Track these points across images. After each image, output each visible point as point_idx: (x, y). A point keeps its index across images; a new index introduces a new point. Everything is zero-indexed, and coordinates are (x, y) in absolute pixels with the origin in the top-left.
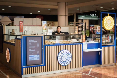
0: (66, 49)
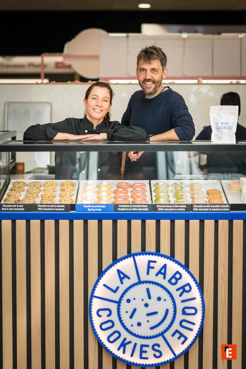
0: (165, 249)
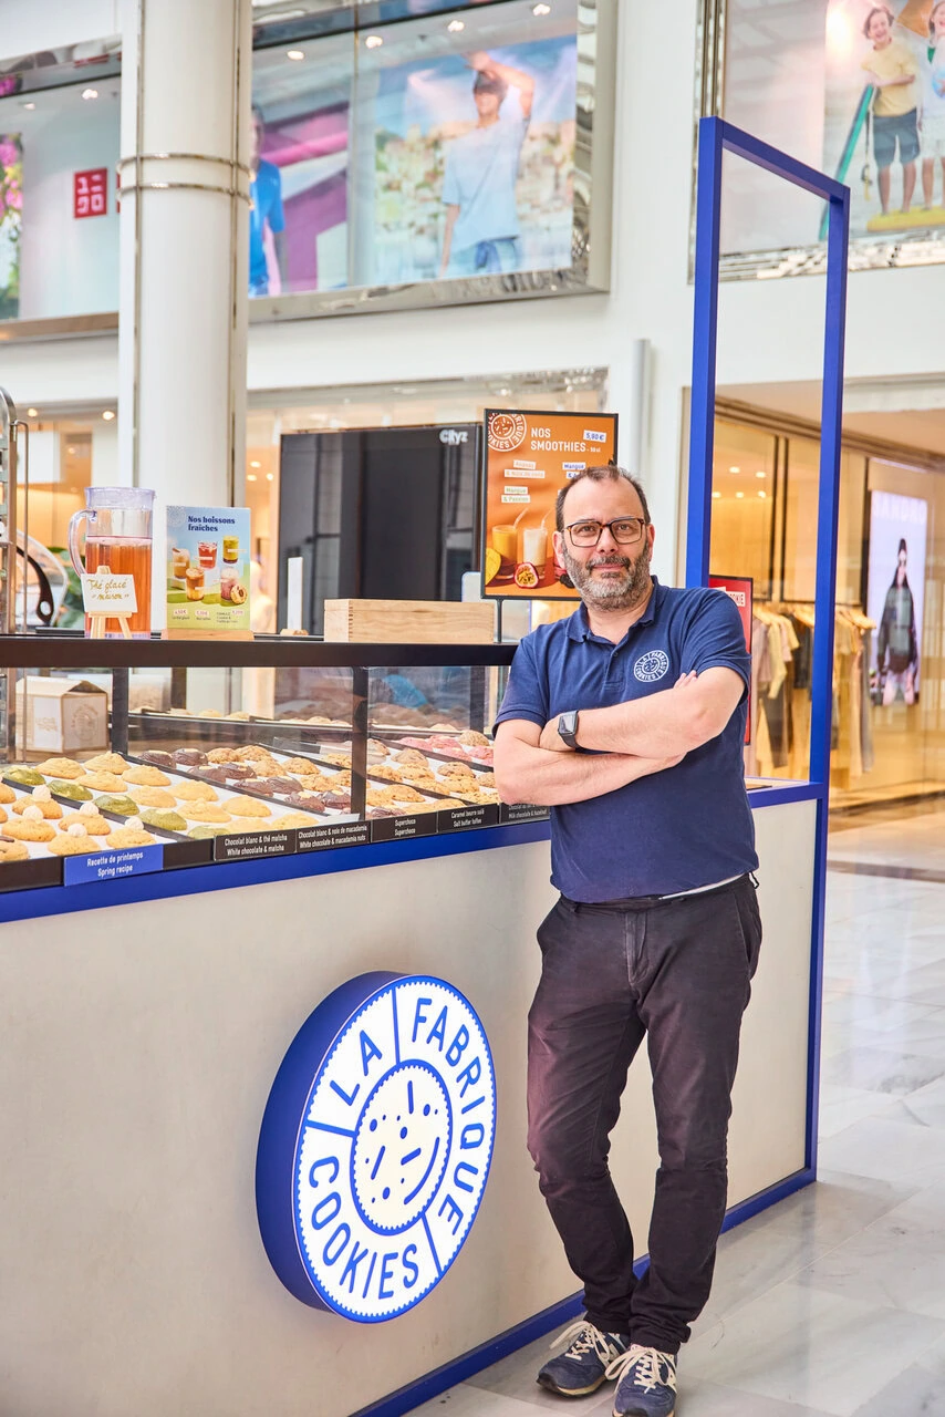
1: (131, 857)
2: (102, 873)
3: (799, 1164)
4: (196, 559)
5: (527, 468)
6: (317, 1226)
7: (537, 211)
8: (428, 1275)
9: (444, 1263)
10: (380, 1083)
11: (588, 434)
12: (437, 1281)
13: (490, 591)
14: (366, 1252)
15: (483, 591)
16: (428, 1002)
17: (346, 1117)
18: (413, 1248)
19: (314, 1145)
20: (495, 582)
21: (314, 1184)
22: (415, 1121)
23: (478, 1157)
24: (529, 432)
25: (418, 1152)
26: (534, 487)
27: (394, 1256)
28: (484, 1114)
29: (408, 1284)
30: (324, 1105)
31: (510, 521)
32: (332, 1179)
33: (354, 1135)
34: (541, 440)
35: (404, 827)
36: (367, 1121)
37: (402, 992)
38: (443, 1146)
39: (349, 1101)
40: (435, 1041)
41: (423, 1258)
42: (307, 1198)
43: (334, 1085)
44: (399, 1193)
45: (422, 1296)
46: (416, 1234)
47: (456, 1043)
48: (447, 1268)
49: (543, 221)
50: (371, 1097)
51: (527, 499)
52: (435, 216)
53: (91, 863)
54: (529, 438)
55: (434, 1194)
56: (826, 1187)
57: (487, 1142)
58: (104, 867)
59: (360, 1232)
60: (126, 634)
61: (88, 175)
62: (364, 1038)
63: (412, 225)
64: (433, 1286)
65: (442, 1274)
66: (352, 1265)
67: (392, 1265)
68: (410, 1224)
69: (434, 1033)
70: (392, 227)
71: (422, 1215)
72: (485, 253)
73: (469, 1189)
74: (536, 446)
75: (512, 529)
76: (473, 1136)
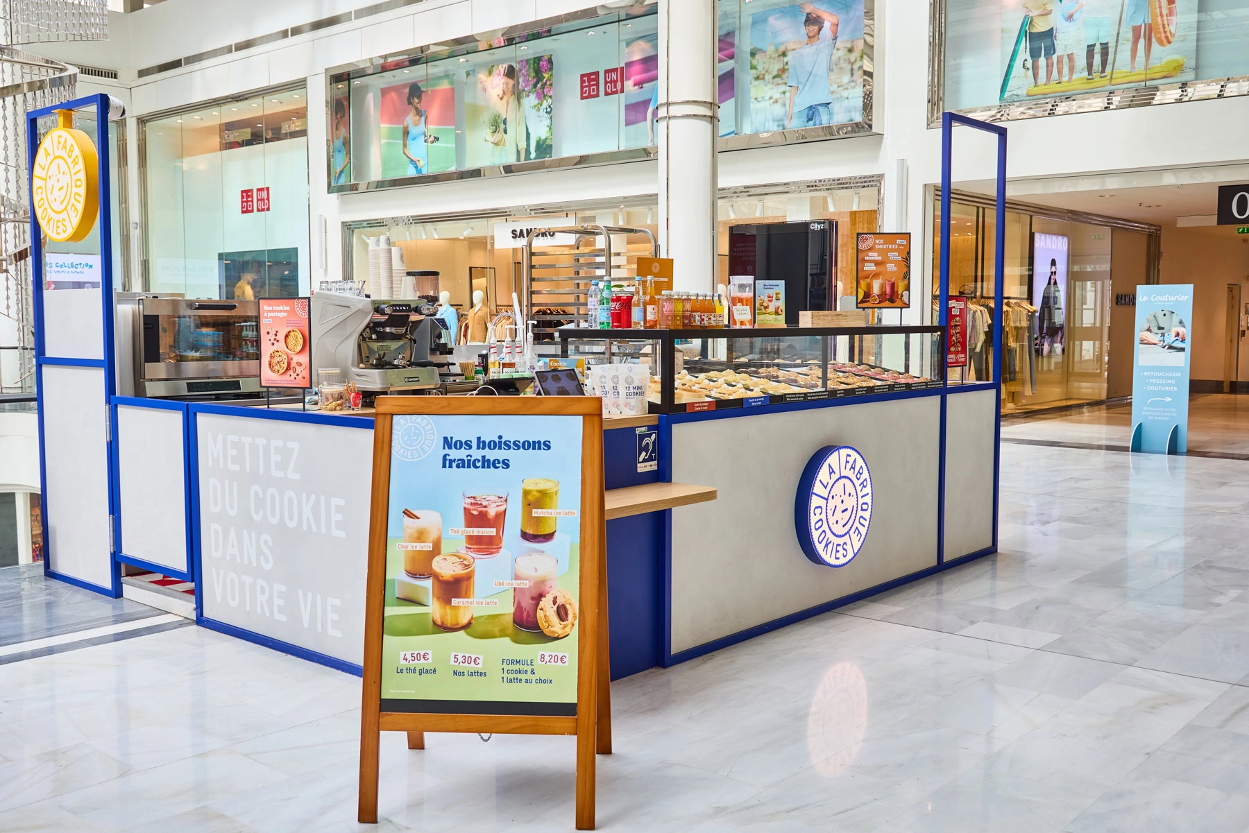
1: (760, 399)
2: (753, 404)
3: (989, 544)
4: (766, 299)
5: (874, 256)
6: (816, 529)
7: (840, 89)
8: (850, 555)
9: (856, 551)
10: (835, 483)
11: (898, 241)
12: (854, 557)
13: (859, 305)
14: (831, 542)
15: (857, 305)
16: (850, 456)
17: (824, 493)
18: (845, 543)
19: (815, 501)
20: (862, 302)
21: (815, 515)
22: (846, 498)
23: (867, 515)
24: (875, 241)
25: (846, 510)
26: (877, 263)
27: (839, 545)
28: (868, 499)
29: (845, 556)
30: (817, 488)
31: (868, 278)
32: (820, 514)
33: (827, 499)
34: (879, 244)
35: (840, 393)
36: (831, 495)
37: (841, 451)
38: (855, 509)
39: (826, 487)
40: (852, 470)
41: (848, 547)
42: (813, 519)
43: (820, 481)
44: (842, 523)
45: (849, 562)
46: (846, 539)
47: (859, 472)
48: (857, 553)
49: (845, 94)
50: (832, 487)
51: (875, 268)
52: (784, 93)
53: (750, 401)
54: (875, 244)
55: (852, 525)
56: (1001, 554)
57: (869, 510)
58: (753, 402)
59: (829, 534)
60: (748, 327)
61: (588, 75)
62: (830, 466)
63: (771, 98)
64: (852, 559)
65: (855, 555)
66: (827, 545)
67: (839, 548)
68: (845, 535)
69: (852, 467)
70: (760, 100)
71: (848, 532)
72: (812, 112)
73: (864, 526)
74: (878, 247)
75: (869, 280)
76: (865, 507)
